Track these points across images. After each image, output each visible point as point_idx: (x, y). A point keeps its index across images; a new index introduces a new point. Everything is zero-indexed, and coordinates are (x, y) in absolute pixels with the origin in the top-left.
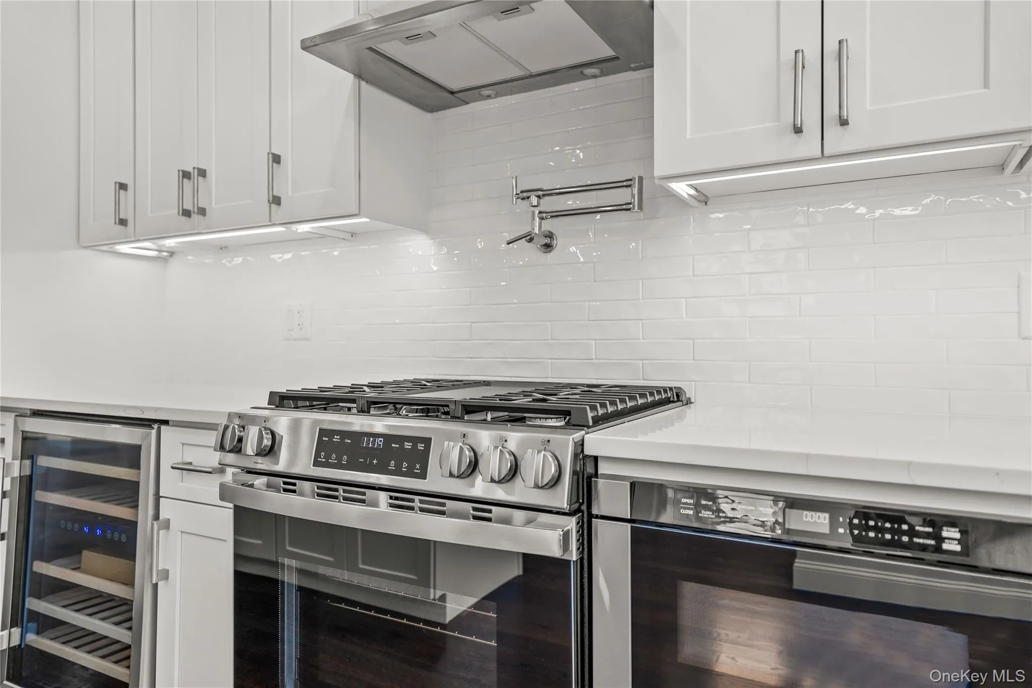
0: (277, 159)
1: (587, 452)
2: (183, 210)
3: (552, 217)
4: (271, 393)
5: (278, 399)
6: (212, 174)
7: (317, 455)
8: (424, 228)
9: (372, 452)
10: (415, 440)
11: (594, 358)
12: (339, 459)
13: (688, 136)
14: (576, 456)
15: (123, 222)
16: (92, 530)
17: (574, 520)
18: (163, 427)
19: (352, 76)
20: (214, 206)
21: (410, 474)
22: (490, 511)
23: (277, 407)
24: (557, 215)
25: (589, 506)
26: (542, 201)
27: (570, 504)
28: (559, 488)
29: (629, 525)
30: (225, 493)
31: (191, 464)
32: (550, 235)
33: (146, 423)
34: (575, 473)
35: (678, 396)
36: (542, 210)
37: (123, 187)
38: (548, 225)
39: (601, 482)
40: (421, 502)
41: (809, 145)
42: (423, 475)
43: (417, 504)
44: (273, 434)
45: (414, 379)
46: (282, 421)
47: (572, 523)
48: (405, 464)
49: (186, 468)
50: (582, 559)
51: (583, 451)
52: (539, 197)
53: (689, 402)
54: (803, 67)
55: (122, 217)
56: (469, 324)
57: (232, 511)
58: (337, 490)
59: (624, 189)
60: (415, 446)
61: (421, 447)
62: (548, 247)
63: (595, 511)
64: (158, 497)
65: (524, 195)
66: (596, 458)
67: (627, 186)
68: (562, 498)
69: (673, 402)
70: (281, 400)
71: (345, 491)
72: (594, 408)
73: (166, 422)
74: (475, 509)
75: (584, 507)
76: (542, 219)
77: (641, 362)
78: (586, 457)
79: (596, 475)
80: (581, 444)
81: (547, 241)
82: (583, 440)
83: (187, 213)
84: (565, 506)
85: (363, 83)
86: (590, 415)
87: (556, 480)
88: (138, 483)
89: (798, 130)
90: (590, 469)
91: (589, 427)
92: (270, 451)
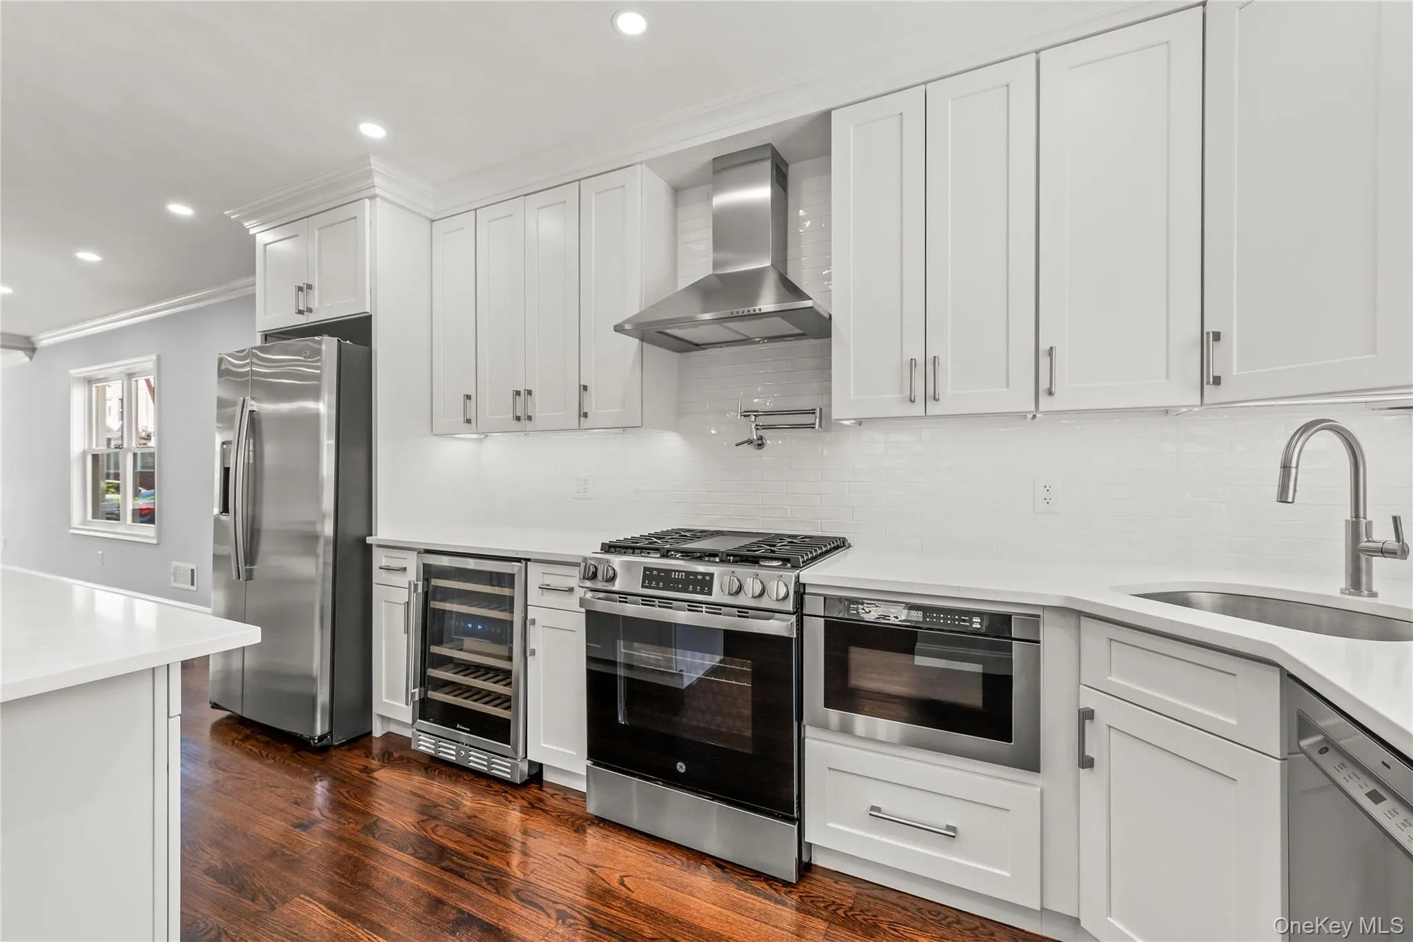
0: (585, 388)
1: (800, 582)
2: (516, 417)
3: (763, 429)
4: (602, 544)
5: (607, 547)
6: (536, 393)
7: (643, 582)
8: (676, 429)
9: (678, 581)
10: (704, 574)
11: (789, 516)
12: (657, 584)
13: (852, 397)
14: (796, 583)
15: (469, 421)
16: (475, 626)
17: (795, 616)
18: (529, 563)
19: (638, 340)
20: (538, 415)
21: (702, 592)
22: (747, 613)
23: (606, 552)
24: (766, 427)
25: (802, 609)
26: (757, 418)
27: (793, 608)
28: (788, 599)
29: (823, 619)
30: (582, 602)
31: (549, 585)
32: (761, 438)
33: (518, 560)
34: (795, 592)
35: (843, 543)
36: (758, 424)
37: (469, 397)
38: (761, 433)
39: (806, 596)
40: (706, 608)
41: (918, 409)
42: (710, 594)
43: (704, 610)
44: (614, 570)
45: (672, 529)
46: (617, 561)
47: (793, 618)
48: (699, 588)
49: (546, 588)
50: (798, 637)
51: (798, 581)
52: (755, 416)
53: (850, 546)
54: (915, 366)
55: (468, 418)
56: (706, 493)
57: (584, 614)
58: (654, 602)
59: (811, 415)
60: (704, 578)
61: (707, 578)
62: (760, 446)
63: (805, 612)
64: (526, 605)
65: (746, 414)
66: (804, 585)
67: (812, 413)
68: (789, 606)
69: (841, 547)
70: (609, 548)
71: (659, 602)
72: (802, 557)
73: (529, 560)
74: (739, 612)
75: (799, 610)
76: (757, 429)
77: (820, 521)
78: (800, 584)
79: (804, 593)
80: (798, 577)
81: (760, 442)
82: (799, 575)
83: (518, 419)
84: (791, 609)
85: (644, 343)
86: (801, 561)
87: (786, 597)
88: (513, 597)
89: (912, 401)
90: (802, 590)
91: (801, 568)
92: (612, 579)
